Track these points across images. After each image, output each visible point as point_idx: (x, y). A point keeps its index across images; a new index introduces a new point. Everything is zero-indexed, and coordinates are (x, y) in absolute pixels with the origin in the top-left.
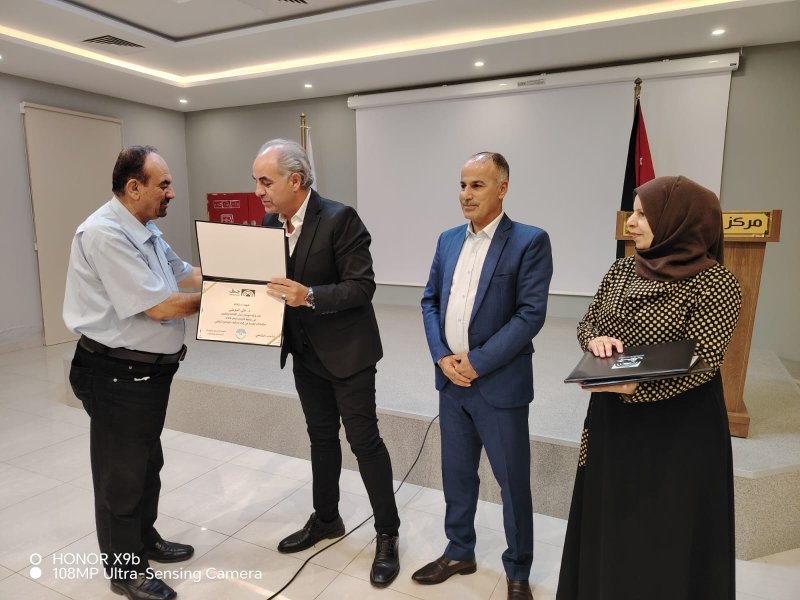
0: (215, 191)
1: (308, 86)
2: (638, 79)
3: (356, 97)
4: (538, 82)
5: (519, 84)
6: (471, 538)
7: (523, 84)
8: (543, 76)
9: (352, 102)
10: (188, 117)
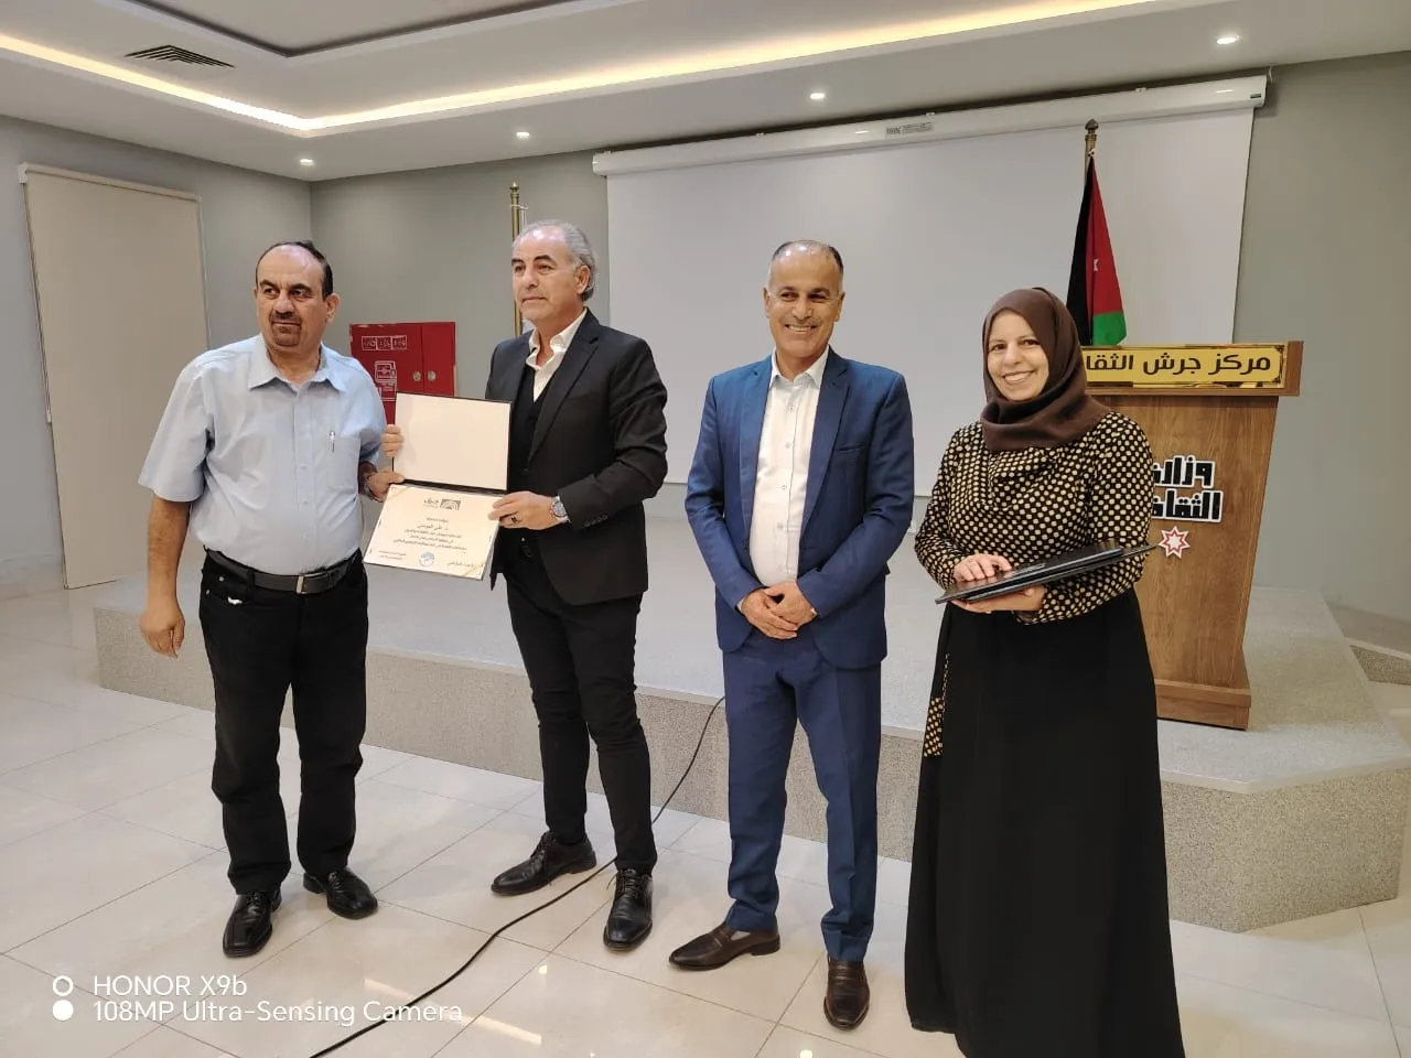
0: (364, 322)
1: (523, 135)
2: (1092, 122)
3: (608, 154)
4: (923, 127)
5: (890, 131)
6: (770, 894)
7: (896, 131)
8: (930, 118)
9: (600, 163)
10: (316, 191)
